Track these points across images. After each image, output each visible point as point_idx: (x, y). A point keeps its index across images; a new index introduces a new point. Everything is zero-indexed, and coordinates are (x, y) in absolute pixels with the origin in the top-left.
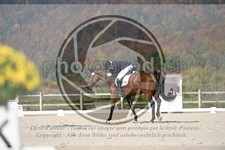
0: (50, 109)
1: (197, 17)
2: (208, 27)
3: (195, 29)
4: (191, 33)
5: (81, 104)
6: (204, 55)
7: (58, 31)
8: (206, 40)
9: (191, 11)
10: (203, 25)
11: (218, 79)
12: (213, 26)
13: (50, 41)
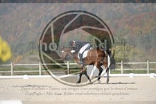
0: (18, 75)
1: (120, 11)
2: (128, 18)
3: (119, 19)
4: (116, 21)
5: (40, 71)
6: (125, 37)
7: (24, 20)
8: (127, 27)
9: (116, 7)
10: (125, 16)
11: (135, 54)
12: (132, 17)
13: (19, 27)
